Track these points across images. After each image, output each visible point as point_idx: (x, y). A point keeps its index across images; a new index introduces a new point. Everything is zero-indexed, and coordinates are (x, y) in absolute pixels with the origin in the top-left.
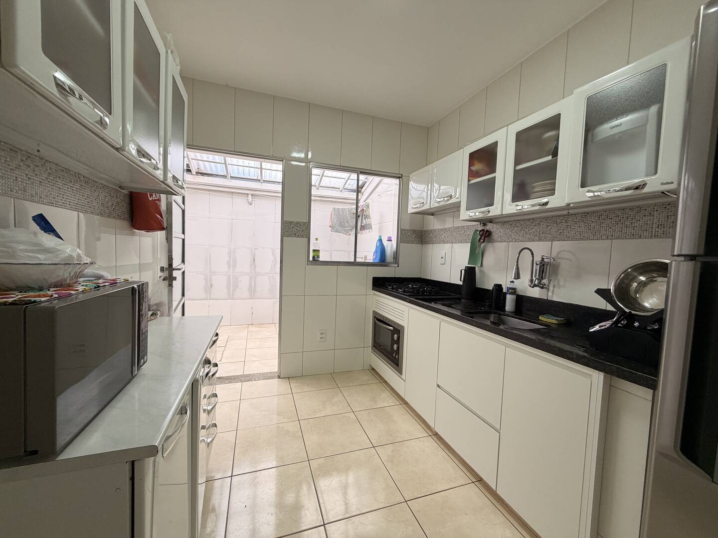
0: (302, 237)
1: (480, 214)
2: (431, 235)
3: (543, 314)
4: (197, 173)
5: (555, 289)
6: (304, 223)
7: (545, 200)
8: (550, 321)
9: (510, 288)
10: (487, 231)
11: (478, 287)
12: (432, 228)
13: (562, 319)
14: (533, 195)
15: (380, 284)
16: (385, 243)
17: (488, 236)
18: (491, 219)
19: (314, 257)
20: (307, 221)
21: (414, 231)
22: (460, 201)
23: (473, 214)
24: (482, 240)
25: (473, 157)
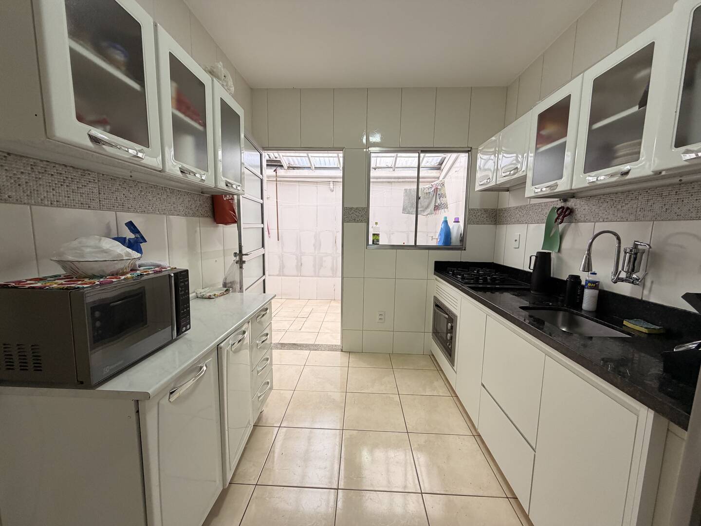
0: (362, 222)
1: (548, 189)
2: (506, 215)
3: (630, 318)
4: (288, 167)
5: (654, 286)
6: (363, 209)
7: (626, 167)
8: (638, 328)
9: (589, 282)
10: (568, 208)
11: (555, 276)
12: (506, 206)
13: (658, 327)
14: (616, 161)
15: (442, 269)
16: (451, 224)
17: (569, 214)
18: (574, 193)
19: (373, 241)
20: (366, 207)
21: (486, 211)
22: (526, 175)
23: (539, 190)
24: (560, 221)
25: (544, 118)
